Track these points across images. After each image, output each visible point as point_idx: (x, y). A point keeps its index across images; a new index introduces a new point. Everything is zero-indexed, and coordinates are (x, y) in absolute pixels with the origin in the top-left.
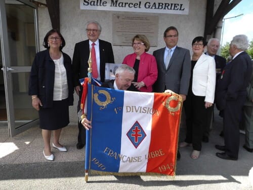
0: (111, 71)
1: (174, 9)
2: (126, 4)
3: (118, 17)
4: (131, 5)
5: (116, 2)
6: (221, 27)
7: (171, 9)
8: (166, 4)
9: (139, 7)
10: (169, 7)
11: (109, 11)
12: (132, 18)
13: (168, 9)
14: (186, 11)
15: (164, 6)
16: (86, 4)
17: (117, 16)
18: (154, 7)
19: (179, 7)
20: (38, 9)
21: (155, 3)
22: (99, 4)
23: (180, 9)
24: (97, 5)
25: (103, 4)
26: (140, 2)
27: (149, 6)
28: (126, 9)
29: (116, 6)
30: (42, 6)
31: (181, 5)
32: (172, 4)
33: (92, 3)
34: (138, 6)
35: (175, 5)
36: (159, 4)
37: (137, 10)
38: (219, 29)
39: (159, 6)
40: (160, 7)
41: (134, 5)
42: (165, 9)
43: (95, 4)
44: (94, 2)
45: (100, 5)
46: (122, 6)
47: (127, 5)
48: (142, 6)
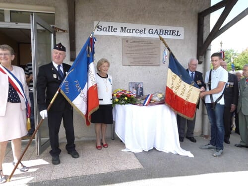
1: (172, 35)
2: (133, 30)
3: (127, 41)
4: (137, 31)
5: (125, 28)
6: (210, 50)
7: (170, 35)
8: (165, 31)
9: (144, 33)
10: (169, 33)
11: (119, 36)
12: (139, 42)
13: (168, 34)
14: (182, 37)
15: (164, 32)
16: (99, 30)
18: (156, 33)
19: (176, 33)
20: (56, 34)
21: (157, 30)
22: (110, 30)
23: (177, 35)
24: (109, 31)
25: (114, 30)
26: (145, 29)
27: (152, 32)
28: (134, 34)
29: (125, 32)
30: (60, 31)
31: (178, 31)
32: (170, 31)
33: (105, 29)
34: (143, 32)
35: (173, 31)
36: (160, 30)
37: (143, 35)
39: (160, 32)
40: (161, 33)
41: (140, 31)
42: (165, 34)
43: (107, 30)
44: (106, 28)
45: (112, 31)
46: (130, 32)
47: (134, 31)
48: (147, 31)
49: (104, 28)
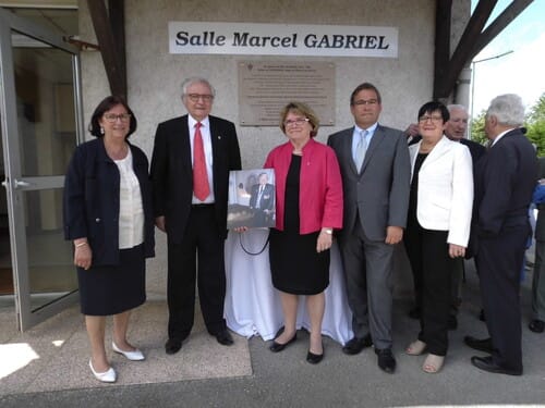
0: (241, 186)
1: (367, 47)
2: (265, 39)
3: (250, 67)
4: (276, 42)
5: (246, 35)
6: (468, 82)
7: (360, 47)
8: (349, 37)
9: (294, 45)
10: (357, 43)
11: (231, 56)
13: (354, 47)
14: (393, 51)
15: (345, 41)
16: (183, 42)
17: (248, 64)
18: (324, 45)
19: (377, 43)
20: (82, 56)
21: (326, 37)
22: (208, 41)
23: (380, 47)
24: (205, 44)
25: (218, 40)
26: (295, 36)
27: (315, 43)
28: (267, 50)
29: (245, 44)
30: (90, 49)
31: (382, 38)
32: (362, 38)
33: (195, 41)
34: (291, 43)
35: (368, 38)
36: (335, 37)
37: (289, 51)
38: (464, 86)
39: (335, 41)
40: (338, 44)
41: (283, 42)
42: (347, 47)
43: (202, 41)
44: (199, 37)
45: (211, 44)
46: (257, 44)
47: (268, 42)
48: (300, 42)
49: (192, 39)
